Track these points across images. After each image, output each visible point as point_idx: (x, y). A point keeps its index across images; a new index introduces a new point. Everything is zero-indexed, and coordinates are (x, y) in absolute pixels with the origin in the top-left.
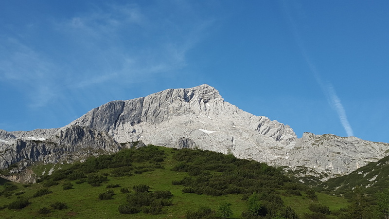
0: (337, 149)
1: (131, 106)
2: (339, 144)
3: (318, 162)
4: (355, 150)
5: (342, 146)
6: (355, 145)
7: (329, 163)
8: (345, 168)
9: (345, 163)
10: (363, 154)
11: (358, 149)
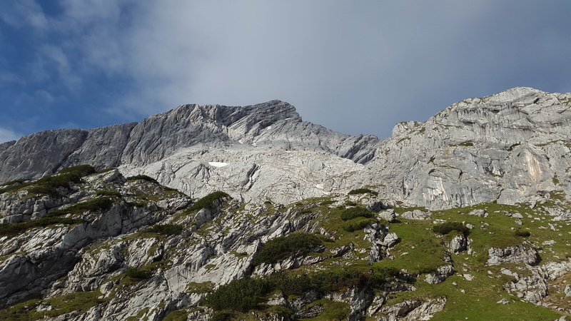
0: (466, 134)
1: (100, 138)
2: (471, 118)
3: (406, 186)
4: (526, 123)
5: (482, 122)
6: (527, 109)
7: (433, 181)
8: (488, 191)
9: (489, 171)
10: (557, 129)
11: (537, 118)
